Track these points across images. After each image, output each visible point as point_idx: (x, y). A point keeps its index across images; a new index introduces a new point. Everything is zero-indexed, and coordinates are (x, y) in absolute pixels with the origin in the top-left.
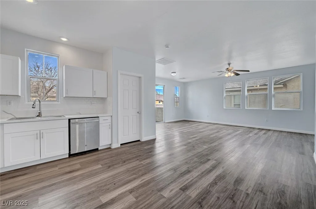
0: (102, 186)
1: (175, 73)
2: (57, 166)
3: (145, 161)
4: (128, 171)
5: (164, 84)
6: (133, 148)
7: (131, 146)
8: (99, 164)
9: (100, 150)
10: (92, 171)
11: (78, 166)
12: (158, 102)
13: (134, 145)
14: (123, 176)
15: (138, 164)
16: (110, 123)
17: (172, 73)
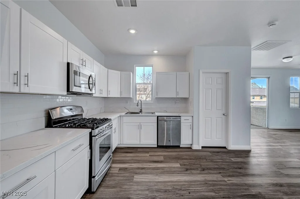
0: (177, 189)
1: (291, 57)
2: (148, 153)
3: (230, 179)
4: (206, 183)
5: (268, 76)
6: (216, 155)
7: (214, 152)
8: (178, 163)
9: (181, 148)
10: (171, 168)
11: (162, 158)
12: (259, 97)
13: (218, 152)
14: (200, 187)
15: (219, 179)
16: (191, 124)
17: (284, 58)
